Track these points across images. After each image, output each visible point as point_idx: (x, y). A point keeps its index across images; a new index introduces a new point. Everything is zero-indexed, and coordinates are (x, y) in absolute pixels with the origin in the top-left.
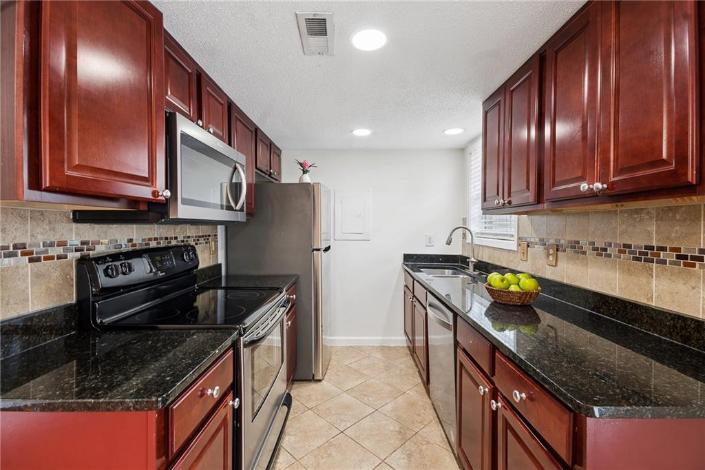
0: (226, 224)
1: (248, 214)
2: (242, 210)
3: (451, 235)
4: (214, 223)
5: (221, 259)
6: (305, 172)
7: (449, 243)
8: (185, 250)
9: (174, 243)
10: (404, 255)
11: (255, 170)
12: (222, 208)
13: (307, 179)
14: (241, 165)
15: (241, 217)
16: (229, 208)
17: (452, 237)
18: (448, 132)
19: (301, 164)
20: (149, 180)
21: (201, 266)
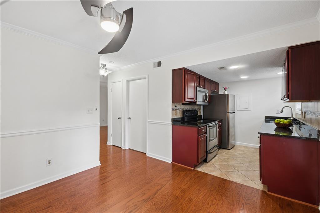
0: (203, 105)
1: (209, 103)
2: (207, 102)
3: (283, 109)
4: (201, 105)
5: (202, 114)
6: (225, 90)
7: (282, 112)
8: (195, 111)
9: (193, 109)
10: (266, 116)
11: (211, 91)
12: (202, 102)
13: (226, 92)
14: (207, 92)
15: (207, 104)
16: (204, 102)
17: (283, 110)
18: (278, 73)
19: (224, 88)
20: (194, 99)
21: (198, 115)
